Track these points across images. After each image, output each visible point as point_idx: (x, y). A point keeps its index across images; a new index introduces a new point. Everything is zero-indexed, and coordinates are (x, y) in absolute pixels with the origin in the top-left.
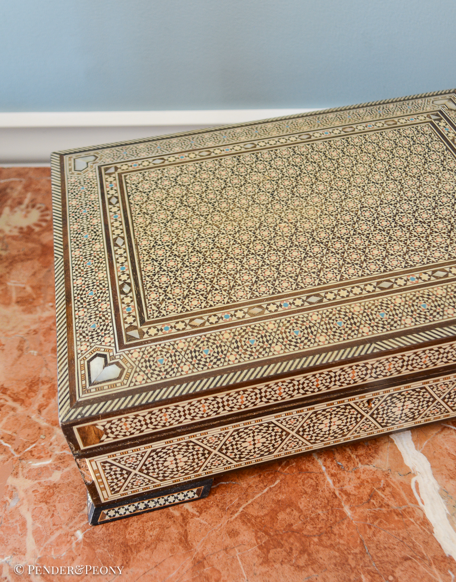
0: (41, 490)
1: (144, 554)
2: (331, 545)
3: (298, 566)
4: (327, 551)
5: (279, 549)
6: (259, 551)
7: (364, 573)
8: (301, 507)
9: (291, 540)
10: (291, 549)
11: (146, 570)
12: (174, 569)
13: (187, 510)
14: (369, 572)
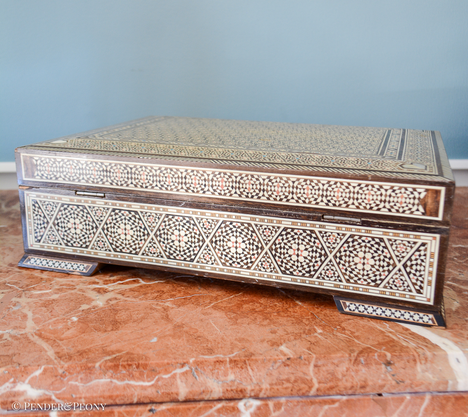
0: (41, 302)
1: (130, 324)
2: (288, 316)
3: (262, 325)
4: (285, 318)
5: (245, 319)
6: (229, 320)
7: (316, 326)
8: (261, 302)
9: (255, 315)
10: (256, 319)
11: (133, 331)
12: (157, 329)
13: (168, 306)
14: (320, 326)
